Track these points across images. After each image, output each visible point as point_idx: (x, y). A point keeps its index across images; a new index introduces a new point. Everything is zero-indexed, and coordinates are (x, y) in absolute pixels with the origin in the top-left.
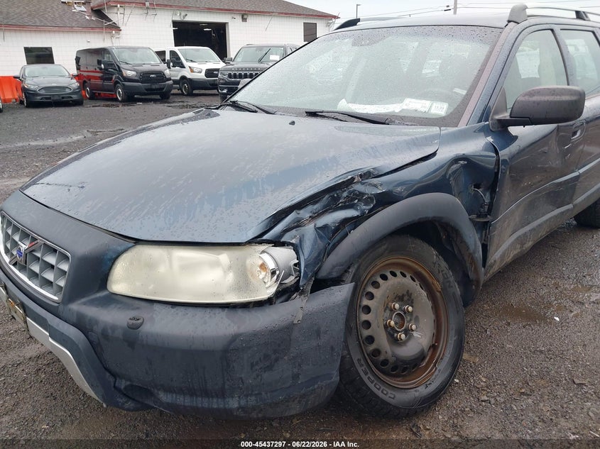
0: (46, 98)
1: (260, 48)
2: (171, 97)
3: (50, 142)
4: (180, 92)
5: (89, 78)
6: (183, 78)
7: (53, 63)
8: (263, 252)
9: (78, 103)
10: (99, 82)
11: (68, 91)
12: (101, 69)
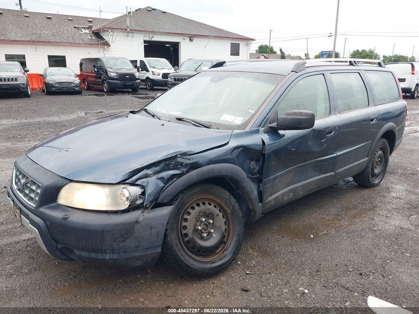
0: (59, 89)
1: (196, 62)
2: (139, 90)
3: (56, 119)
4: (145, 87)
5: (88, 76)
6: (148, 78)
7: (65, 66)
8: (124, 188)
9: (78, 93)
10: (93, 79)
11: (73, 85)
12: (95, 71)
